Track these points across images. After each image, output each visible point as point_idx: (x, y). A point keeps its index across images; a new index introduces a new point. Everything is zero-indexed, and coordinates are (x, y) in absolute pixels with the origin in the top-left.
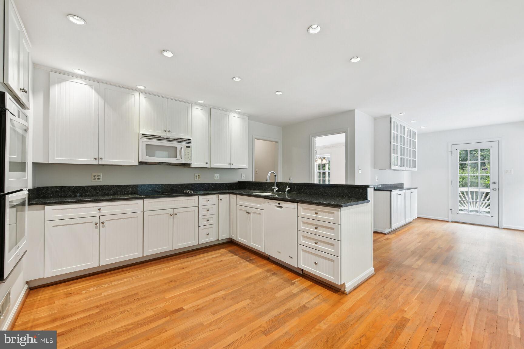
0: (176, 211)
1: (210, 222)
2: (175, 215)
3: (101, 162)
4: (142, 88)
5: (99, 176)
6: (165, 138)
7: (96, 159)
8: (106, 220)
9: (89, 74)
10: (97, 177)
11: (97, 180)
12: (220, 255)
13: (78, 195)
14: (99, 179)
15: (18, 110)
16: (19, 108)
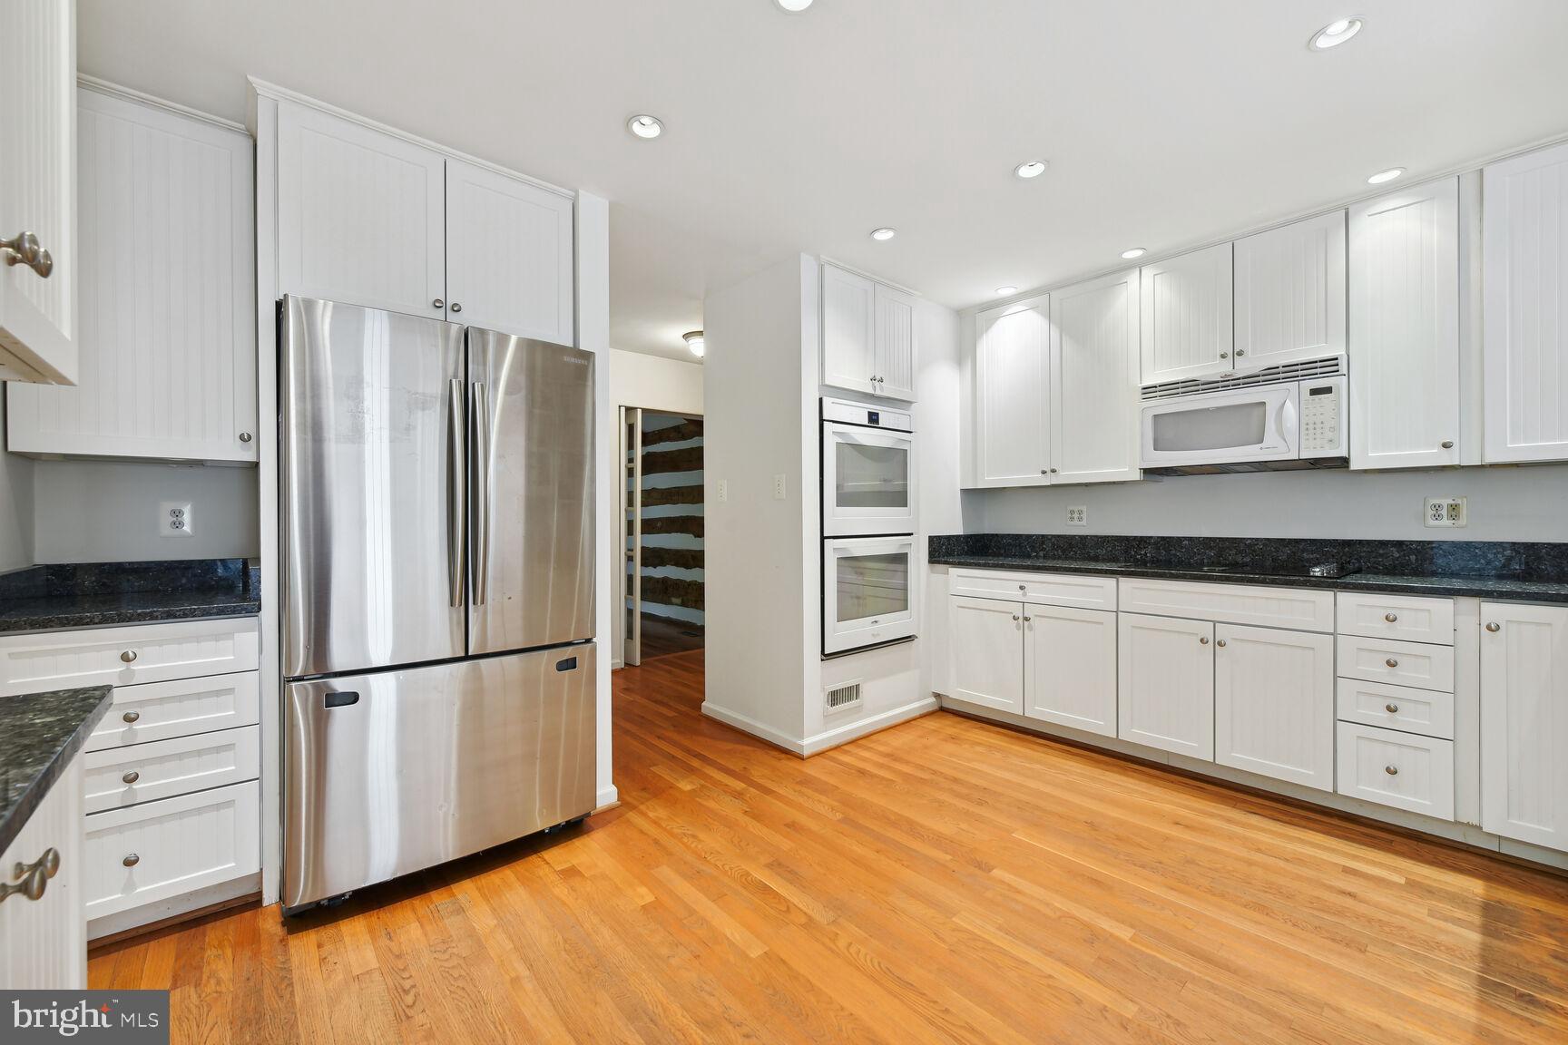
0: (1223, 633)
1: (1401, 720)
2: (1220, 644)
3: (1055, 480)
4: (1138, 253)
5: (1080, 512)
6: (1218, 382)
7: (1044, 472)
8: (1036, 616)
9: (1023, 286)
10: (1076, 516)
11: (1076, 522)
12: (1403, 881)
13: (1041, 554)
14: (1080, 519)
15: (869, 412)
16: (874, 408)
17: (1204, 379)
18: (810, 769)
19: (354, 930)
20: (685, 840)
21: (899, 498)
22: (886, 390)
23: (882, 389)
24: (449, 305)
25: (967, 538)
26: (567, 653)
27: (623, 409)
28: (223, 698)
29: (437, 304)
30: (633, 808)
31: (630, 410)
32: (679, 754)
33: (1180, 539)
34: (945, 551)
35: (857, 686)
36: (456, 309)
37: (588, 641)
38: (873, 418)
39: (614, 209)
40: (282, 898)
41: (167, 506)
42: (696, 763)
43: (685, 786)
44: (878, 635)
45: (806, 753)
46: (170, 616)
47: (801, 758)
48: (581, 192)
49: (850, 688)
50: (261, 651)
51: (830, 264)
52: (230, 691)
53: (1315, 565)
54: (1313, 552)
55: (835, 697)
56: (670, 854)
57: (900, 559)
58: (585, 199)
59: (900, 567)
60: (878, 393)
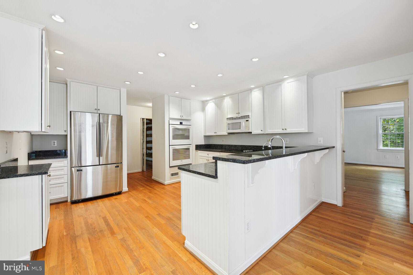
3: (216, 134)
4: (226, 94)
6: (236, 118)
8: (210, 160)
9: (211, 98)
15: (180, 122)
16: (181, 121)
17: (234, 118)
18: (166, 187)
19: (81, 205)
20: (136, 195)
21: (188, 137)
22: (184, 118)
23: (183, 118)
24: (98, 109)
25: (205, 145)
26: (117, 165)
27: (142, 119)
28: (62, 170)
29: (96, 109)
30: (130, 191)
31: (143, 119)
32: (143, 185)
33: (237, 145)
34: (199, 147)
35: (178, 173)
36: (99, 110)
37: (121, 163)
38: (181, 123)
39: (127, 90)
40: (71, 200)
41: (53, 141)
42: (145, 186)
43: (141, 189)
44: (182, 163)
45: (166, 184)
46: (55, 158)
47: (165, 185)
48: (121, 89)
49: (176, 173)
50: (68, 164)
51: (170, 96)
52: (63, 169)
53: (244, 150)
54: (253, 148)
55: (172, 175)
56: (133, 196)
57: (188, 149)
58: (122, 90)
59: (188, 150)
60: (182, 118)
